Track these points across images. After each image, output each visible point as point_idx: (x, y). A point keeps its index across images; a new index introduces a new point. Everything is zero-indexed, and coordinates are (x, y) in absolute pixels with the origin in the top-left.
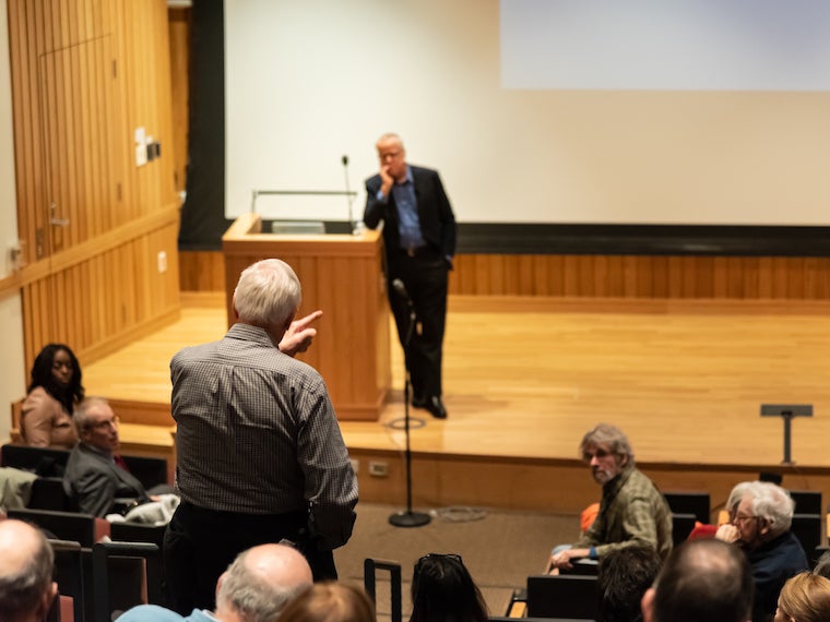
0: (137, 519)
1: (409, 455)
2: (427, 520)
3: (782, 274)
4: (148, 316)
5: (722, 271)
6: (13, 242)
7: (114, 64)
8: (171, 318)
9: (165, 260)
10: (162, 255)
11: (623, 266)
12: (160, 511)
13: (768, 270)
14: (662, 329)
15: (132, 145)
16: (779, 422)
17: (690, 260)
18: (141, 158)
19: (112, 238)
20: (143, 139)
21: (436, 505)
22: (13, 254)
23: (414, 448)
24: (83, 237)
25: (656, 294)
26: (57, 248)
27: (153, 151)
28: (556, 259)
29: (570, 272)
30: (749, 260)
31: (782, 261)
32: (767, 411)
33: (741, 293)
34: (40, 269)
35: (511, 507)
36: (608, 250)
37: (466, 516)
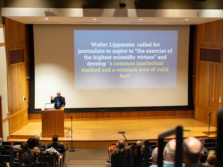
0: (47, 151)
1: (72, 141)
2: (75, 151)
4: (24, 124)
5: (106, 114)
6: (8, 112)
7: (20, 86)
8: (27, 124)
9: (26, 115)
10: (26, 114)
11: (92, 114)
12: (51, 150)
13: (112, 114)
15: (22, 98)
16: (122, 134)
17: (101, 113)
18: (24, 100)
19: (20, 112)
20: (24, 97)
21: (75, 148)
22: (8, 114)
23: (73, 140)
24: (16, 112)
25: (96, 118)
26: (13, 113)
27: (25, 99)
29: (84, 115)
30: (109, 112)
31: (114, 112)
32: (119, 133)
33: (108, 117)
34: (11, 116)
35: (87, 148)
36: (90, 112)
37: (80, 150)
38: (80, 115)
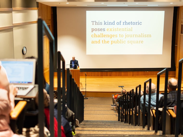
3: (115, 73)
5: (109, 73)
11: (99, 73)
13: (113, 73)
14: (103, 79)
16: (121, 88)
17: (105, 72)
21: (88, 97)
23: (86, 91)
25: (102, 76)
28: (92, 72)
29: (93, 74)
30: (111, 72)
31: (115, 72)
32: (119, 87)
33: (111, 76)
35: (96, 97)
36: (97, 71)
37: (92, 98)
38: (90, 74)
